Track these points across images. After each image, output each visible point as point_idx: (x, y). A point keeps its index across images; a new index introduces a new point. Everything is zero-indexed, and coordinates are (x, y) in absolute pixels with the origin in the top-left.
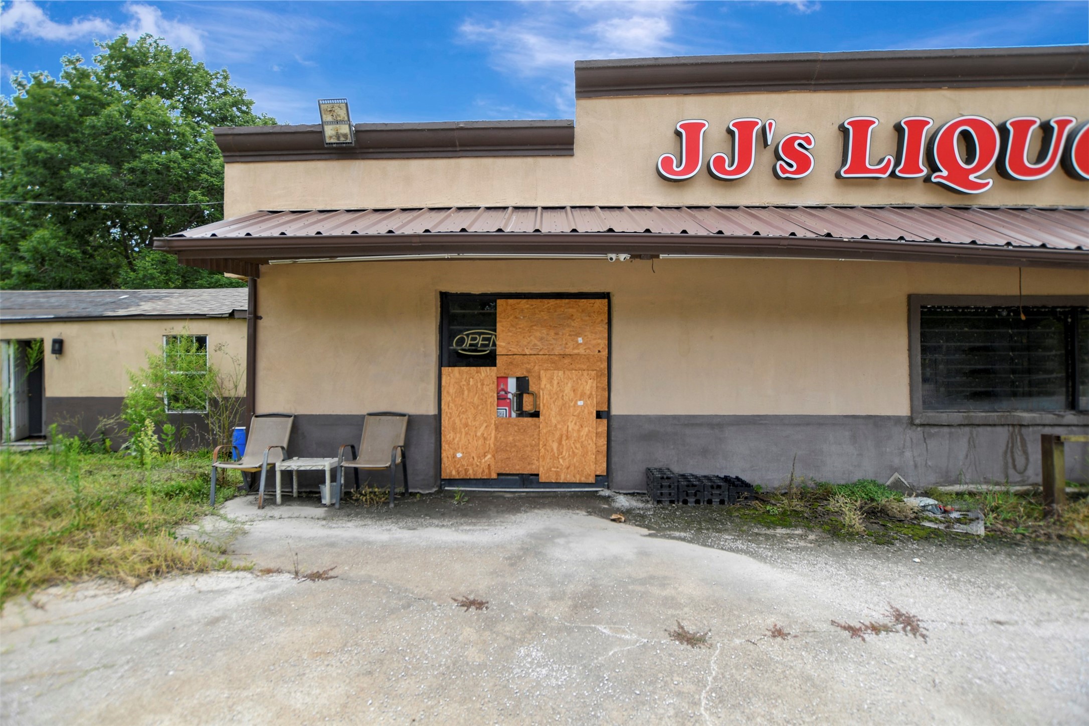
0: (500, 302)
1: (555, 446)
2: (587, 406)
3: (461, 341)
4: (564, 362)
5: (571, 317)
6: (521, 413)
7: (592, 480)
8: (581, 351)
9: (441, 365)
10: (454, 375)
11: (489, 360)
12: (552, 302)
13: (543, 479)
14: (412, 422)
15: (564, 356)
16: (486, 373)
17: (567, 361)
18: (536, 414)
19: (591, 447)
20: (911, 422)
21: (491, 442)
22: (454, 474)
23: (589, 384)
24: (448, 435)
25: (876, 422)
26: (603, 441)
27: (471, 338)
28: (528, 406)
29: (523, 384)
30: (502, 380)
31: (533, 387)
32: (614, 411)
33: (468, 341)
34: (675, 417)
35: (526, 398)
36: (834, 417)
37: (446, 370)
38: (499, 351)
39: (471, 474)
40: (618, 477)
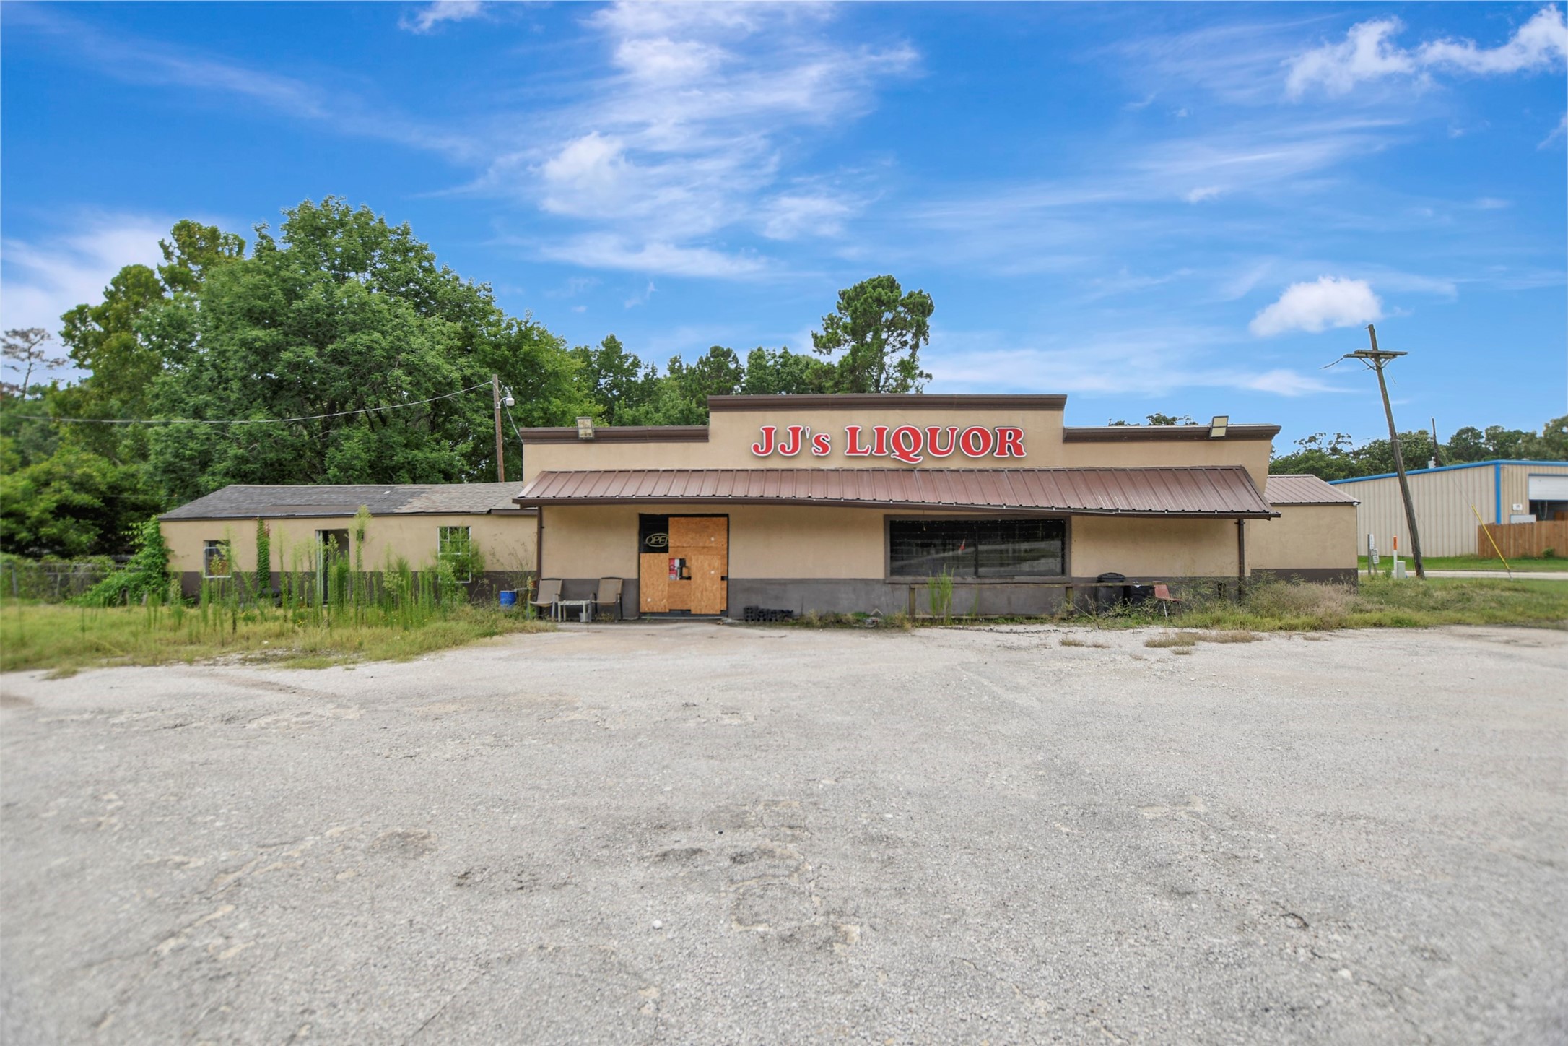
0: (670, 519)
1: (699, 595)
2: (715, 573)
3: (650, 540)
4: (705, 549)
5: (708, 527)
6: (682, 578)
7: (719, 613)
8: (713, 545)
9: (639, 553)
10: (646, 557)
11: (665, 549)
12: (698, 519)
13: (693, 612)
14: (625, 583)
15: (704, 547)
16: (663, 557)
17: (705, 550)
18: (689, 578)
19: (718, 595)
20: (884, 582)
21: (666, 593)
22: (647, 610)
23: (717, 562)
24: (643, 589)
25: (866, 582)
26: (725, 593)
27: (655, 538)
28: (685, 574)
29: (683, 562)
30: (672, 560)
31: (688, 564)
32: (730, 577)
33: (654, 540)
34: (761, 580)
35: (684, 569)
36: (845, 580)
37: (642, 555)
38: (670, 545)
39: (655, 610)
40: (732, 611)
